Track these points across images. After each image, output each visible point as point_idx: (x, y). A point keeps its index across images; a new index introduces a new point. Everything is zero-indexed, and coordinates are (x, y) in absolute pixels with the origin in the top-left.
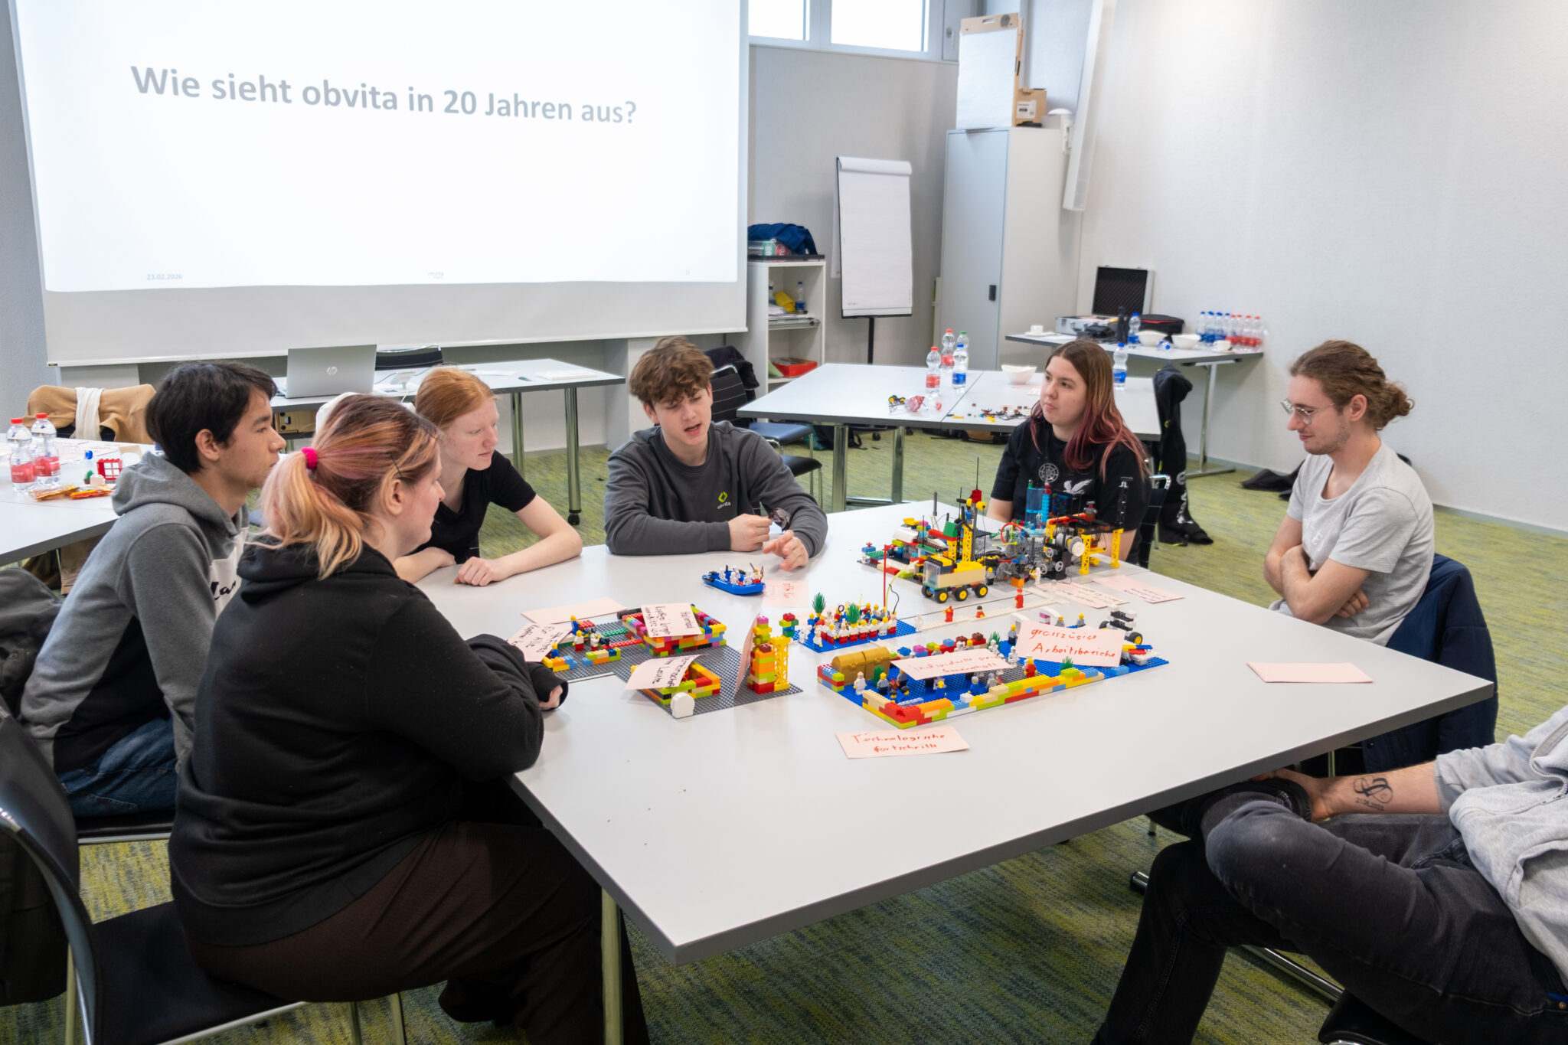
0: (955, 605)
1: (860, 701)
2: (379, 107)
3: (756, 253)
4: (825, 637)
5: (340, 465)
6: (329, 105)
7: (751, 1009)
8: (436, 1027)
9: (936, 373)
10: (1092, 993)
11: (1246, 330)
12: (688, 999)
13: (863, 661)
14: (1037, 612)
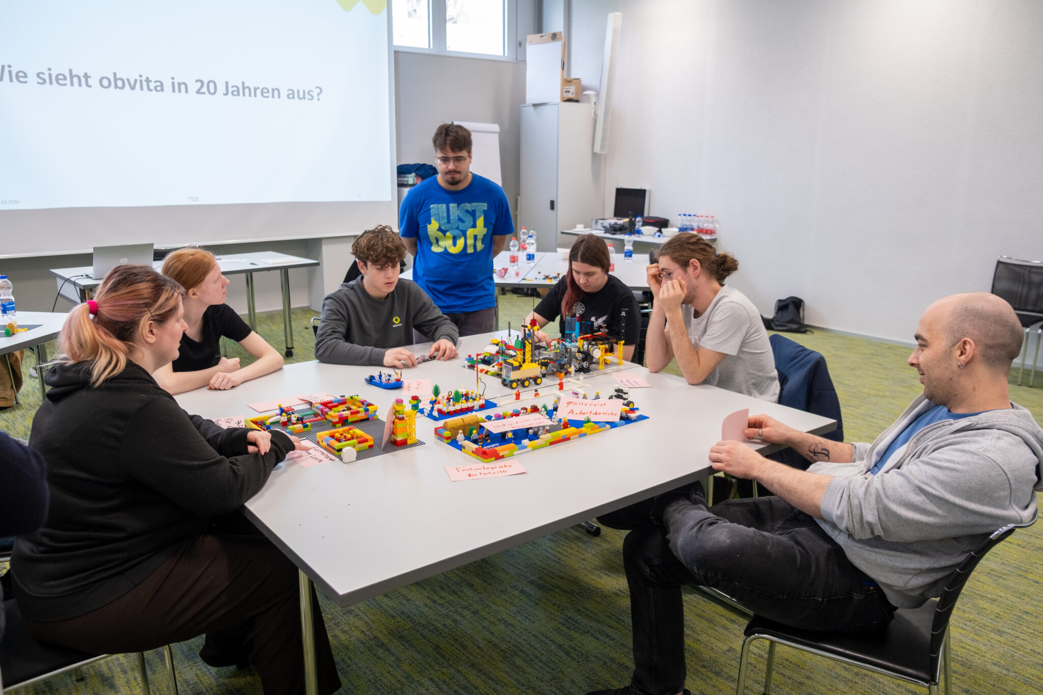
0: (521, 390)
1: (460, 448)
2: (151, 90)
3: (402, 182)
4: (440, 411)
5: (112, 312)
6: (118, 89)
7: (403, 647)
8: (198, 672)
9: (516, 254)
10: (613, 623)
11: (706, 225)
12: (362, 644)
13: (462, 423)
14: (571, 392)
